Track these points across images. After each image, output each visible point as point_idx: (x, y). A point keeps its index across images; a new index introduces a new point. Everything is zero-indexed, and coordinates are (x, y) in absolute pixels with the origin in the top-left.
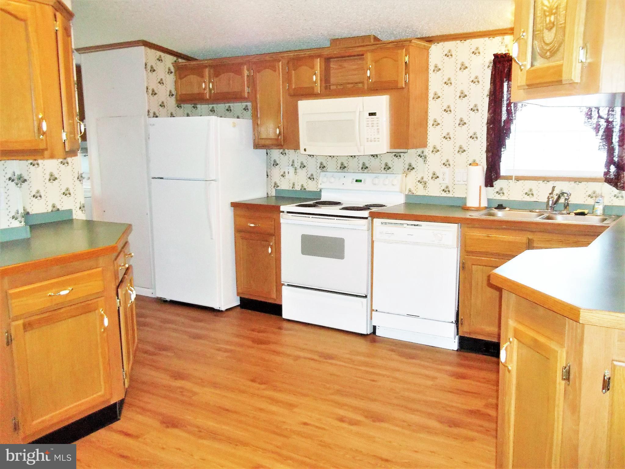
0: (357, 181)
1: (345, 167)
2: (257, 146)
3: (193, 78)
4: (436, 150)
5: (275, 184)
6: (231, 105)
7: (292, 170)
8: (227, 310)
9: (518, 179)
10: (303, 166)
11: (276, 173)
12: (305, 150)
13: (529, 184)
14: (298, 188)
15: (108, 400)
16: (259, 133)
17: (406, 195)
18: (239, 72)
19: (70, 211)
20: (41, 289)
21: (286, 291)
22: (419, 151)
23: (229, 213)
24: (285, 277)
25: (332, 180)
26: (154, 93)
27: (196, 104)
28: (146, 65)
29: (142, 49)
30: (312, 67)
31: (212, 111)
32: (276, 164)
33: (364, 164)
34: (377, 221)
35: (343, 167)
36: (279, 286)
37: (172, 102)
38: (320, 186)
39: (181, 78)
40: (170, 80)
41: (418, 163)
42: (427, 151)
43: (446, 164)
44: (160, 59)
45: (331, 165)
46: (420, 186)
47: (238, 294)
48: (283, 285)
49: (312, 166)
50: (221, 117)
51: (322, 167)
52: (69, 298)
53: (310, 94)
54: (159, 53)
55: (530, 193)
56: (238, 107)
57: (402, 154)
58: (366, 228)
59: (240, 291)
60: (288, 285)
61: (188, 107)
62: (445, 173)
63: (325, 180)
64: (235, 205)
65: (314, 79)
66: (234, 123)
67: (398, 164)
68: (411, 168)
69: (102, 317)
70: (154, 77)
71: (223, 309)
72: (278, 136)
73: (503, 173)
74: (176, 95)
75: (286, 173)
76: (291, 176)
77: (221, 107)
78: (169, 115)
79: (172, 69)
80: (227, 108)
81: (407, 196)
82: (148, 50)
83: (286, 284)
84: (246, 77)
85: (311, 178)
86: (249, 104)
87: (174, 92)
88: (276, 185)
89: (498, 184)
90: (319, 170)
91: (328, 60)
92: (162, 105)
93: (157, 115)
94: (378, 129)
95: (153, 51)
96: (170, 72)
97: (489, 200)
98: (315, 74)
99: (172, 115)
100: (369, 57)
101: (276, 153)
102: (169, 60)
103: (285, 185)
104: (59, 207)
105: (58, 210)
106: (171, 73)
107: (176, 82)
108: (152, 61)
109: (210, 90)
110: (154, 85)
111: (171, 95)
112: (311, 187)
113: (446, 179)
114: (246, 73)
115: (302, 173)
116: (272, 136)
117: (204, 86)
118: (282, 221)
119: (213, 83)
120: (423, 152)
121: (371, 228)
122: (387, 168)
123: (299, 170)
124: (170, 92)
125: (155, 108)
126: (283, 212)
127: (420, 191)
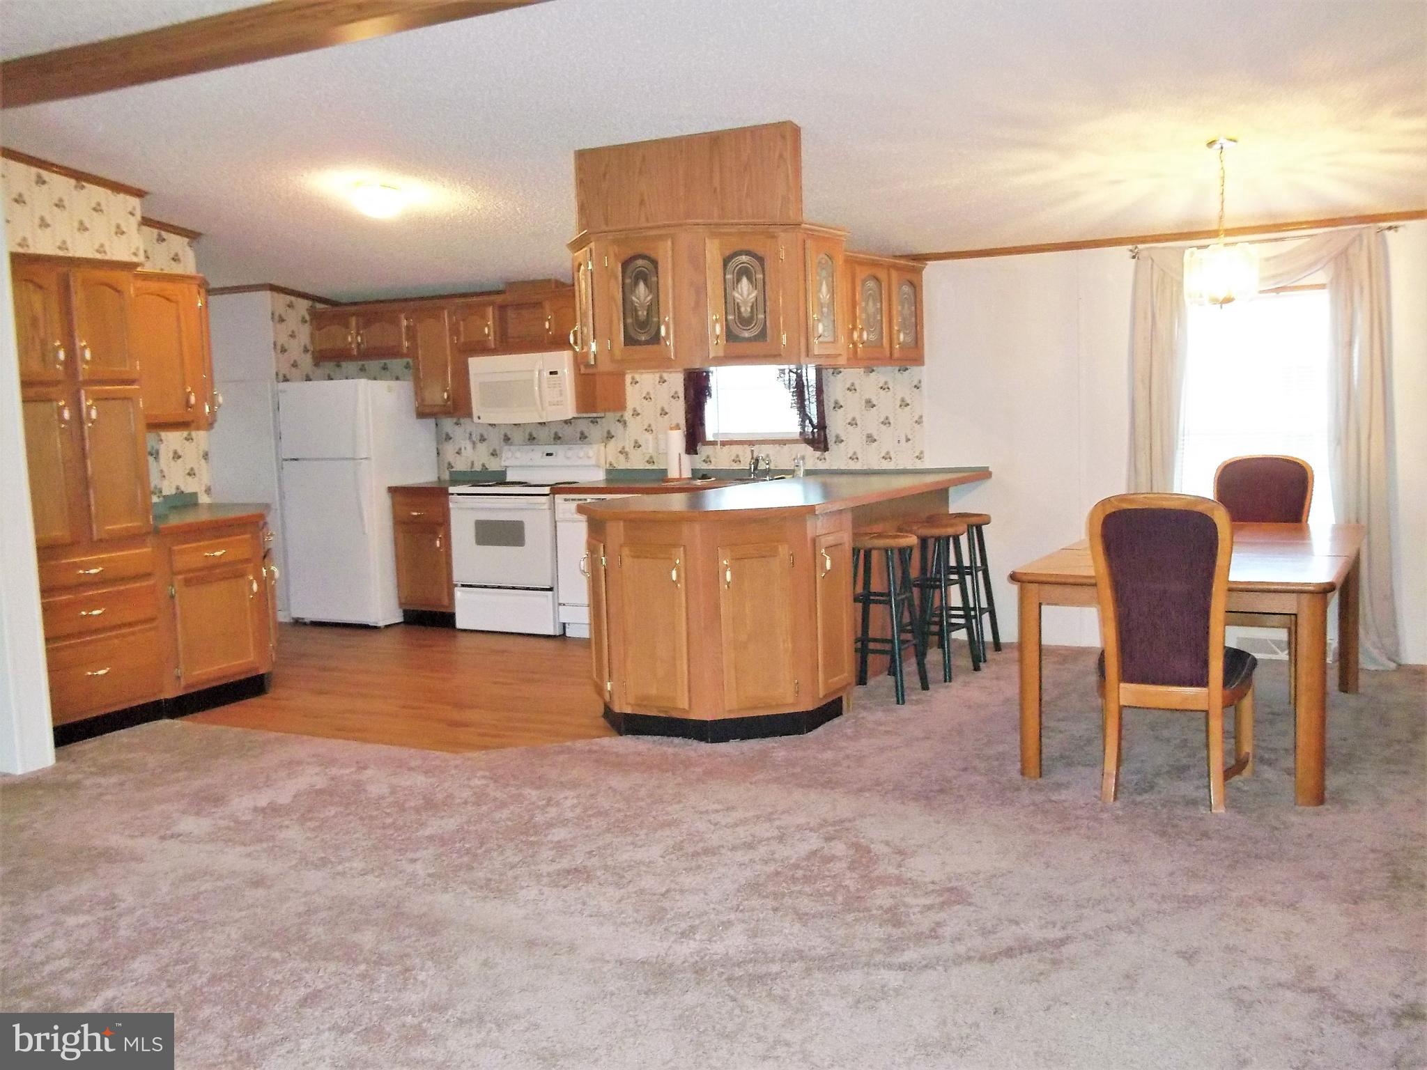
0: (547, 455)
1: (534, 438)
2: (421, 414)
3: (335, 329)
4: (636, 414)
5: (449, 464)
6: (387, 361)
7: (469, 446)
8: (387, 627)
9: (724, 444)
10: (483, 439)
11: (449, 450)
12: (479, 418)
13: (736, 449)
14: (478, 468)
15: (257, 669)
16: (423, 400)
17: (607, 470)
18: (395, 322)
19: (195, 495)
20: (196, 549)
21: (459, 593)
22: (619, 414)
23: (385, 501)
24: (458, 576)
25: (518, 455)
26: (284, 350)
27: (339, 362)
28: (273, 314)
29: (267, 294)
30: (484, 317)
31: (363, 369)
32: (448, 438)
33: (556, 434)
34: (559, 498)
35: (532, 439)
36: (451, 586)
37: (308, 359)
38: (503, 464)
39: (320, 329)
40: (304, 333)
41: (617, 429)
42: (628, 415)
43: (649, 429)
44: (290, 306)
45: (517, 436)
46: (622, 457)
47: (401, 605)
48: (456, 585)
49: (495, 439)
50: (375, 379)
51: (507, 439)
52: (223, 560)
53: (482, 349)
54: (289, 298)
55: (737, 460)
56: (396, 364)
57: (598, 420)
58: (546, 507)
59: (403, 601)
60: (463, 586)
61: (329, 367)
62: (648, 441)
63: (510, 454)
64: (393, 491)
65: (487, 332)
66: (389, 387)
67: (595, 432)
68: (610, 436)
69: (251, 583)
70: (284, 329)
71: (381, 624)
72: (446, 402)
73: (709, 436)
74: (313, 352)
75: (463, 449)
76: (468, 452)
77: (374, 365)
78: (305, 378)
79: (308, 318)
80: (382, 365)
81: (609, 472)
82: (275, 294)
83: (460, 584)
84: (403, 330)
85: (494, 454)
86: (410, 360)
87: (310, 348)
88: (450, 466)
89: (704, 451)
90: (503, 443)
91: (502, 308)
92: (295, 365)
93: (288, 377)
94: (561, 391)
95: (282, 296)
96: (304, 321)
97: (694, 471)
98: (487, 325)
99: (308, 379)
100: (547, 305)
101: (448, 424)
102: (303, 305)
103: (461, 465)
104: (183, 488)
105: (183, 492)
106: (306, 322)
107: (312, 335)
108: (281, 309)
109: (359, 345)
110: (283, 339)
111: (306, 350)
112: (494, 465)
113: (649, 447)
114: (405, 323)
115: (483, 449)
116: (439, 402)
117: (350, 339)
118: (451, 505)
119: (362, 336)
120: (622, 416)
121: (553, 508)
122: (583, 437)
123: (479, 445)
124: (305, 347)
125: (285, 369)
126: (452, 494)
127: (622, 464)
